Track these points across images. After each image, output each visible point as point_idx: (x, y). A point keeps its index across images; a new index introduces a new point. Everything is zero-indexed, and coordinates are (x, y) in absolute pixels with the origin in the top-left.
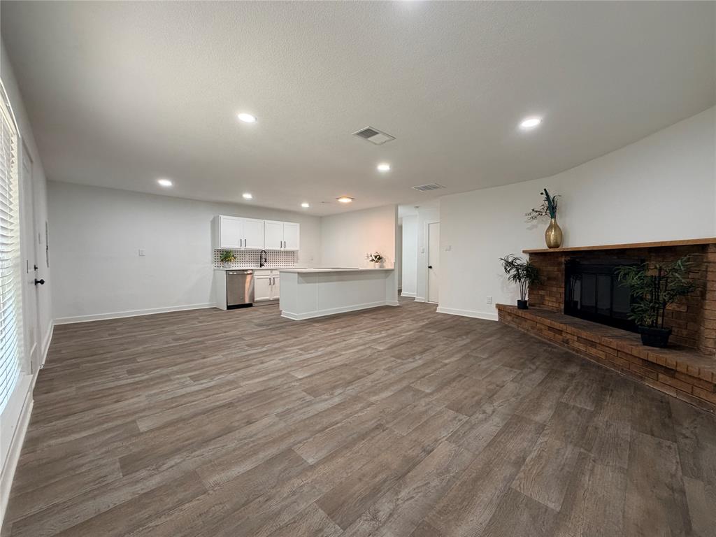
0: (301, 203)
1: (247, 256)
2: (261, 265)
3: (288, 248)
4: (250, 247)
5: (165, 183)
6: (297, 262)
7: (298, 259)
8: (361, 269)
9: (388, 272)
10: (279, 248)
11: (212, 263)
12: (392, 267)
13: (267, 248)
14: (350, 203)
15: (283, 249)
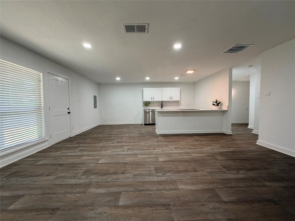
0: (175, 77)
1: (156, 104)
2: (162, 108)
3: (174, 100)
4: (155, 100)
5: (118, 79)
6: (180, 106)
7: (181, 105)
8: (201, 110)
9: (224, 112)
10: (169, 100)
11: (142, 107)
12: (226, 109)
13: (163, 100)
14: (193, 73)
15: (171, 100)
